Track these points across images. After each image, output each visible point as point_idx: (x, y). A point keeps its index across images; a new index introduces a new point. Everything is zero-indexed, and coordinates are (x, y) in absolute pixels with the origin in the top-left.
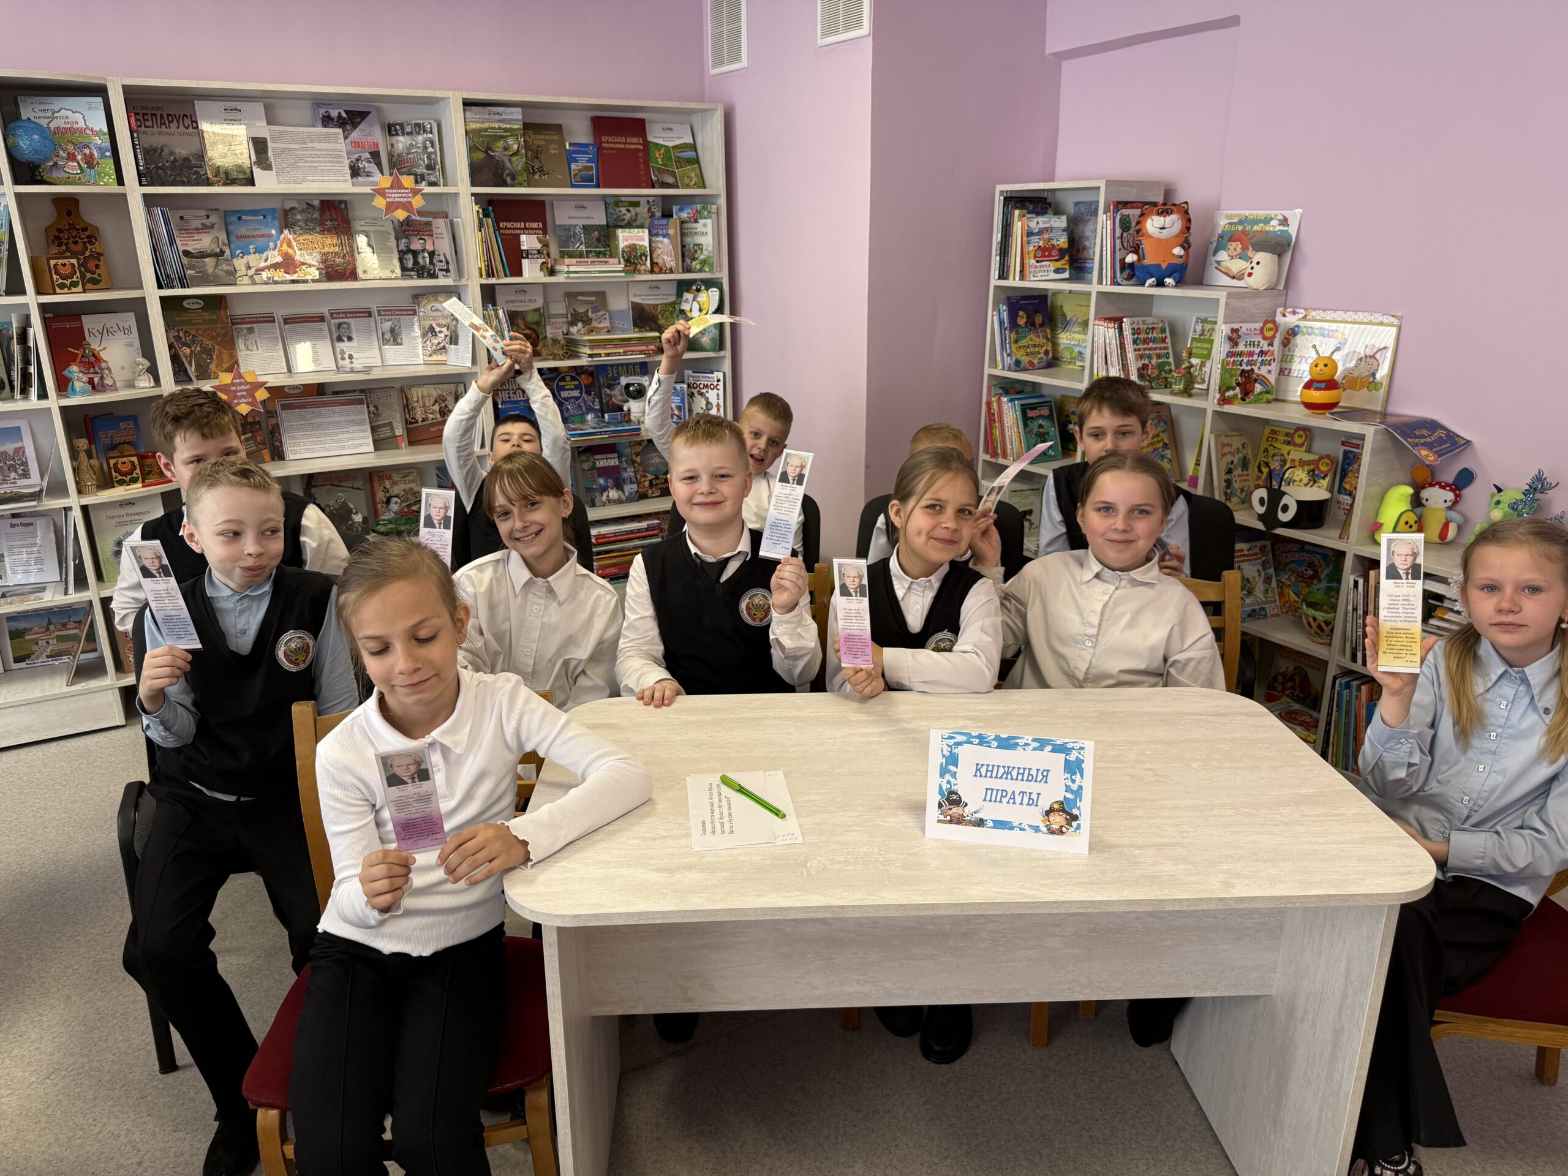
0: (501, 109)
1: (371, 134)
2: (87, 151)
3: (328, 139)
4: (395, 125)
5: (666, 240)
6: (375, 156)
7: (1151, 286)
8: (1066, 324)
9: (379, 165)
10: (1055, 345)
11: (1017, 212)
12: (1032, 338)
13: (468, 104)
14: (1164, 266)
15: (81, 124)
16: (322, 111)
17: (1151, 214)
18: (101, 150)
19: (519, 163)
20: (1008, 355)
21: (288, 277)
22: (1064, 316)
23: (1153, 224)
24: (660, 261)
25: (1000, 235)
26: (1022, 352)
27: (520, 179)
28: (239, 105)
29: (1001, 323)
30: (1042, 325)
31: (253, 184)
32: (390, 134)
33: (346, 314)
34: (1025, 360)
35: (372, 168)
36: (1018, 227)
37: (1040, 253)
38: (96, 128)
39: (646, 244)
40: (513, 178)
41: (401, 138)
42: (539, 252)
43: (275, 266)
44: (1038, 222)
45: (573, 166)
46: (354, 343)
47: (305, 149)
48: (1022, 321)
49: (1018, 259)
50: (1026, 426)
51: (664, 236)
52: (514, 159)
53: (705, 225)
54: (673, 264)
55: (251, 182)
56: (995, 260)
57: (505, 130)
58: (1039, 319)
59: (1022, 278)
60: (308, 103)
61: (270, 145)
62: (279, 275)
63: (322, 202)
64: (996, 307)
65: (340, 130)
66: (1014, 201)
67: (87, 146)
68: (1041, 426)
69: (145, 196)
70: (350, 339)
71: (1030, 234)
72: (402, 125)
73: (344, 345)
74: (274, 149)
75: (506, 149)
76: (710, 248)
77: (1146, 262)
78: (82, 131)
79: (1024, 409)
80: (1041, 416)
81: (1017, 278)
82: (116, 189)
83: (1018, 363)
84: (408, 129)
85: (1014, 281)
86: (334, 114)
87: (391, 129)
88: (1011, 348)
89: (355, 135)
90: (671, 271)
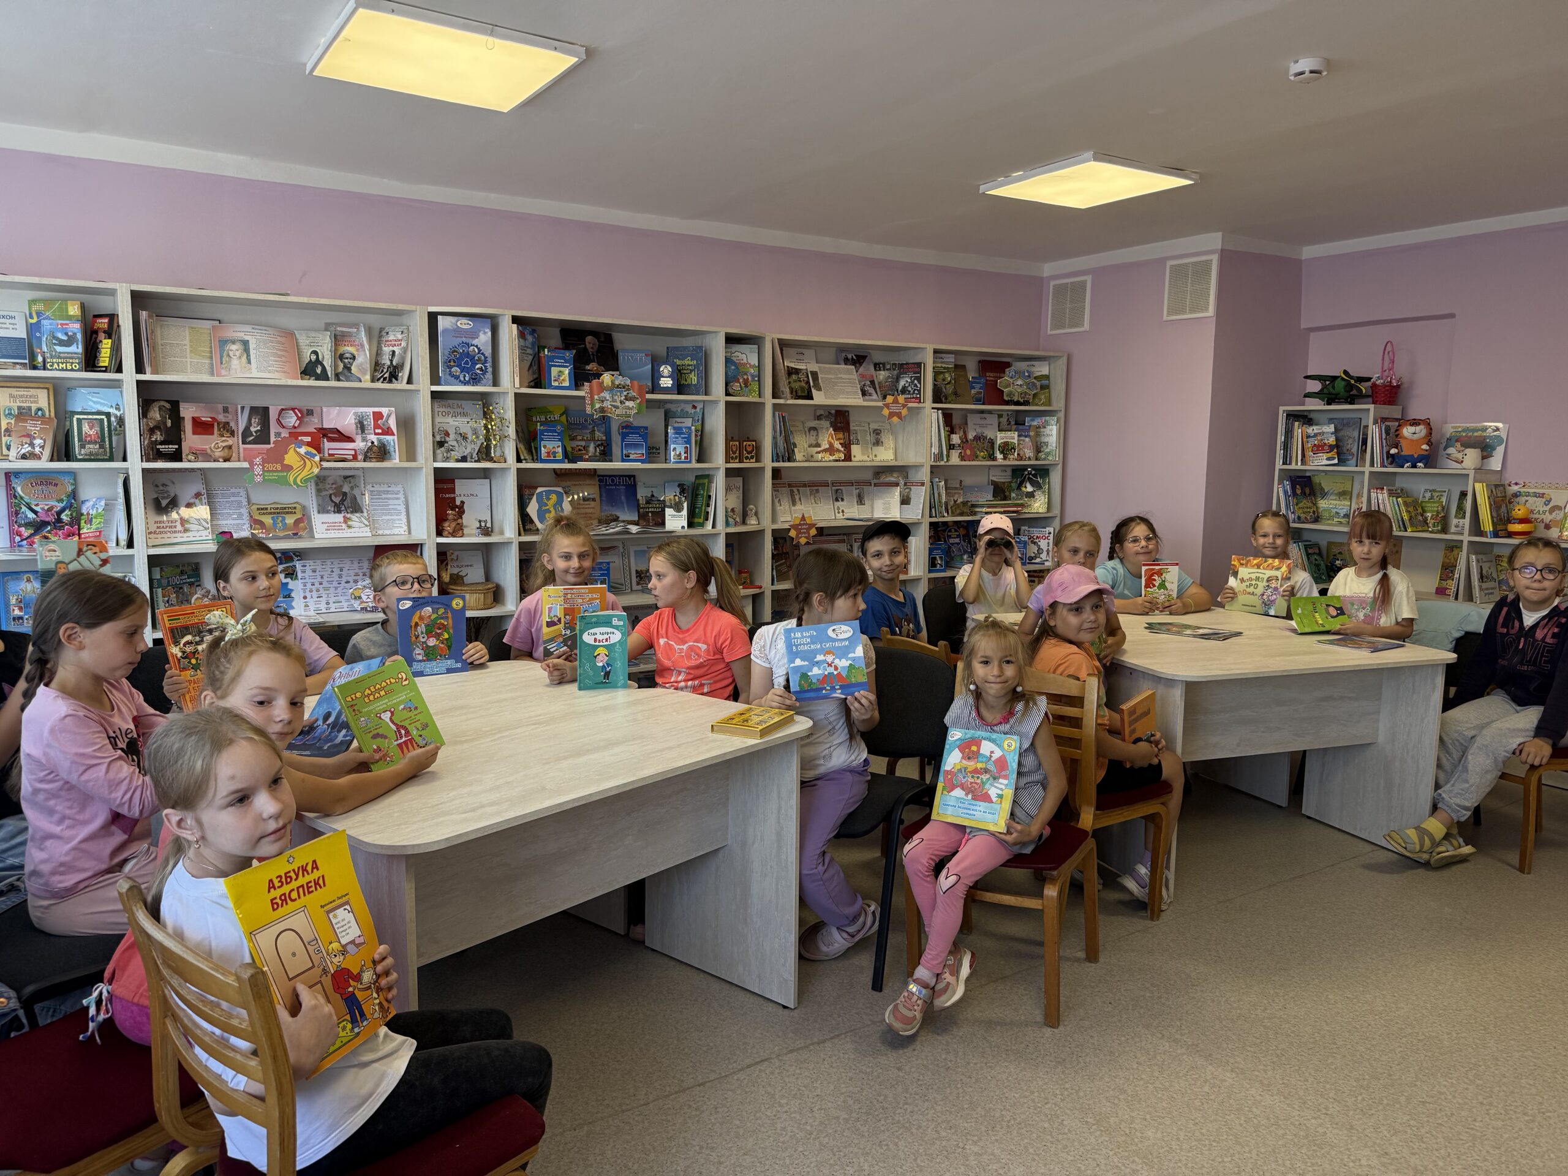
0: (943, 355)
1: (867, 369)
2: (745, 377)
3: (849, 372)
4: (879, 364)
5: (1027, 439)
6: (872, 382)
7: (1408, 467)
8: (1324, 495)
9: (875, 389)
10: (1317, 508)
11: (1297, 424)
12: (1305, 503)
13: (936, 352)
14: (1416, 456)
15: (745, 361)
16: (844, 355)
17: (1406, 425)
18: (753, 376)
19: (950, 389)
20: (1293, 513)
21: (832, 458)
22: (1322, 489)
23: (1407, 431)
24: (1021, 453)
25: (1283, 438)
26: (1301, 511)
27: (950, 399)
28: (804, 351)
29: (1286, 492)
30: (1309, 495)
31: (812, 399)
32: (875, 370)
33: (841, 483)
34: (1303, 516)
35: (871, 390)
36: (1298, 431)
37: (1315, 448)
38: (752, 363)
39: (1016, 441)
40: (946, 399)
41: (882, 372)
42: (959, 446)
43: (825, 451)
44: (1312, 430)
45: (973, 391)
46: (845, 503)
47: (837, 378)
48: (1299, 492)
49: (1300, 452)
50: (1308, 559)
51: (1026, 437)
52: (948, 386)
53: (1051, 430)
54: (1031, 455)
55: (810, 397)
56: (1280, 453)
57: (945, 368)
58: (1307, 491)
59: (1303, 462)
60: (835, 349)
61: (820, 376)
62: (828, 457)
63: (836, 411)
64: (1280, 482)
65: (853, 367)
66: (1292, 416)
67: (746, 374)
68: (1316, 560)
69: (774, 405)
70: (843, 500)
71: (1308, 437)
72: (884, 364)
73: (840, 503)
74: (822, 378)
75: (944, 380)
76: (1054, 445)
77: (1403, 453)
78: (744, 364)
79: (1306, 547)
80: (1314, 553)
81: (1299, 463)
82: (757, 400)
83: (1299, 518)
84: (888, 367)
85: (1296, 466)
86: (850, 357)
87: (877, 366)
88: (1294, 508)
89: (861, 370)
90: (1029, 459)
